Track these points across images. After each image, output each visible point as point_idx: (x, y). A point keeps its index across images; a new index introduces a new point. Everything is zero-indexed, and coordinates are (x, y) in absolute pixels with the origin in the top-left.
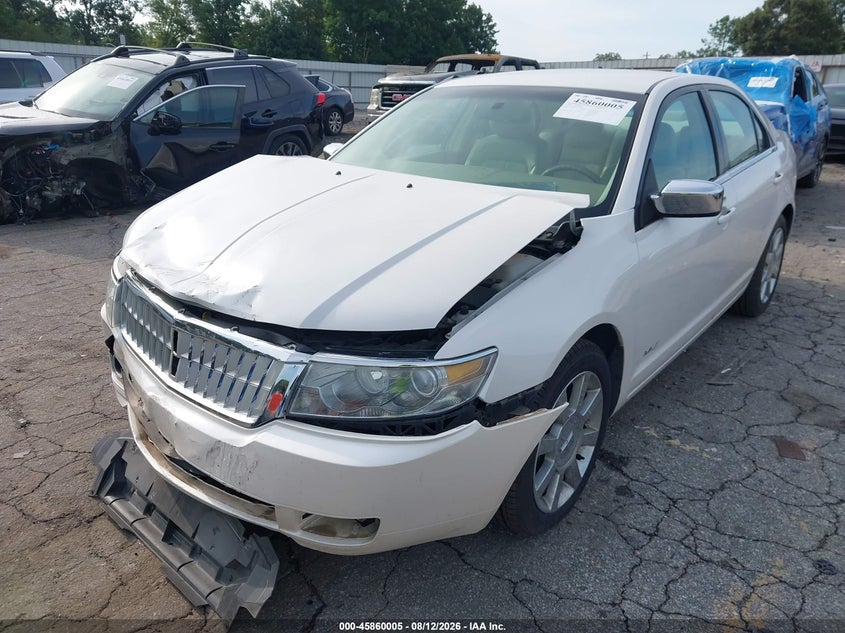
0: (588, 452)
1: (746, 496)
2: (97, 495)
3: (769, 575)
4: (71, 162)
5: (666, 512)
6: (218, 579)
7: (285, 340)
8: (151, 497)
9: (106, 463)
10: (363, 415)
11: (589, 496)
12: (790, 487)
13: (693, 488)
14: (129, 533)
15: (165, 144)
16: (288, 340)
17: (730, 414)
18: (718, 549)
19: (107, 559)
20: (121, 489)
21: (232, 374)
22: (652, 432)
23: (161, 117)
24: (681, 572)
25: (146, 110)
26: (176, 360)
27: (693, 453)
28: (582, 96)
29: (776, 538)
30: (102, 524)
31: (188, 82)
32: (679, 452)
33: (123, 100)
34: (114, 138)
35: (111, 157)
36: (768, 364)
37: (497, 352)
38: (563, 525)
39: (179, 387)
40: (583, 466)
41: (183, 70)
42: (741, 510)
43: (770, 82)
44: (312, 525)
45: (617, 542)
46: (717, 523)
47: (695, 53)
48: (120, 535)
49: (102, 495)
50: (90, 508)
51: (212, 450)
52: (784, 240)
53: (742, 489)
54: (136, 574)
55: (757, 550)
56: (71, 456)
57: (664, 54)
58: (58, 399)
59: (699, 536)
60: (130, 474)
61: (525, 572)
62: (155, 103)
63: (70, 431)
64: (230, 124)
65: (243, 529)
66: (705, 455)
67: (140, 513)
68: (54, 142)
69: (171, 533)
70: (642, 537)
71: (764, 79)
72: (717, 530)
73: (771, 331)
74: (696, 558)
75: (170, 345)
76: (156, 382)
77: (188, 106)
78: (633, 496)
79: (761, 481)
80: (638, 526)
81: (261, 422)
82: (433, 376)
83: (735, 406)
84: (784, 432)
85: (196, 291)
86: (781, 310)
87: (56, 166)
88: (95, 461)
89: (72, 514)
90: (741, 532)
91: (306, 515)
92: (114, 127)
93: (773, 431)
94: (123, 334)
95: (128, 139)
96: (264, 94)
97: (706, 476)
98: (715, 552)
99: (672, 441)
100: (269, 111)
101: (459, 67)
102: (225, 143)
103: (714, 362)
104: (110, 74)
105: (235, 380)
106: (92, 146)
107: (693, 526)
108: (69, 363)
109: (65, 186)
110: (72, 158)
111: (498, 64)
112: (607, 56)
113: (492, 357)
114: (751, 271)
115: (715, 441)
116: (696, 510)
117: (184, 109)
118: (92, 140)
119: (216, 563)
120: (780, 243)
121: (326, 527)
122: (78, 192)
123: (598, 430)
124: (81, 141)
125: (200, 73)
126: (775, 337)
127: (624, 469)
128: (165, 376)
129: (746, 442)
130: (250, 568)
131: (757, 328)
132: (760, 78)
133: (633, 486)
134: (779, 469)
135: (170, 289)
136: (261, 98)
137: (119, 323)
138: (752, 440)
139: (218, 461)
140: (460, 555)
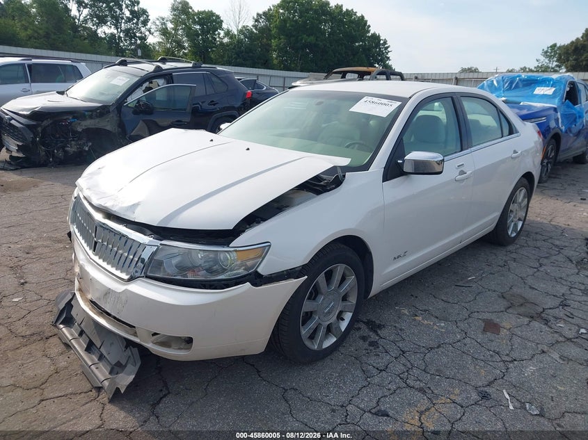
0: (348, 316)
1: (452, 352)
2: (55, 325)
3: (447, 398)
4: (83, 130)
5: (396, 358)
6: (110, 373)
7: (149, 232)
8: (82, 326)
9: (62, 306)
10: (190, 277)
11: (350, 345)
12: (483, 349)
13: (419, 346)
14: (68, 346)
15: (144, 121)
16: (150, 233)
17: (463, 304)
18: (421, 381)
19: (52, 359)
20: (69, 321)
21: (121, 252)
22: (406, 312)
23: (141, 103)
24: (391, 392)
25: (132, 99)
26: (96, 243)
27: (428, 326)
28: (370, 98)
29: (460, 377)
30: (55, 340)
31: (161, 82)
32: (419, 324)
33: (119, 92)
34: (111, 115)
35: (108, 128)
36: (503, 275)
37: (270, 246)
38: (327, 360)
39: (96, 258)
40: (344, 325)
41: (158, 74)
42: (445, 359)
43: (549, 91)
44: (159, 340)
45: (359, 373)
46: (426, 366)
47: (533, 69)
48: (63, 346)
49: (58, 324)
50: (49, 330)
51: (106, 294)
52: (529, 196)
53: (451, 348)
54: (66, 368)
55: (445, 383)
56: (45, 303)
57: (510, 69)
58: (46, 270)
59: (411, 373)
60: (73, 313)
61: (294, 384)
62: (139, 94)
63: (48, 288)
64: (185, 110)
65: (125, 343)
66: (435, 327)
67: (76, 335)
68: (74, 118)
69: (90, 347)
70: (375, 371)
71: (545, 88)
72: (424, 370)
73: (514, 255)
74: (404, 385)
75: (93, 235)
76: (85, 255)
77: (161, 96)
78: (378, 347)
79: (465, 345)
80: (375, 365)
81: (131, 279)
82: (229, 257)
83: (469, 299)
84: (493, 317)
85: (108, 204)
86: (526, 243)
87: (75, 132)
88: (57, 304)
89: (38, 334)
90: (439, 372)
91: (155, 334)
92: (111, 109)
93: (487, 316)
94: (74, 229)
95: (120, 117)
96: (210, 91)
97: (431, 340)
98: (418, 382)
99: (417, 318)
100: (213, 101)
101: (349, 76)
102: (181, 122)
103: (466, 272)
104: (114, 76)
105: (122, 255)
106: (97, 120)
107: (410, 367)
108: (58, 251)
109: (79, 145)
110: (84, 128)
111: (373, 74)
112: (469, 69)
113: (267, 248)
114: (497, 214)
115: (446, 320)
116: (416, 359)
117: (157, 99)
118: (97, 116)
119: (111, 364)
120: (524, 197)
121: (167, 342)
122: (87, 149)
123: (355, 302)
124: (91, 117)
125: (168, 76)
126: (515, 260)
127: (379, 332)
128: (90, 252)
129: (466, 322)
130: (125, 366)
131: (505, 253)
132: (542, 88)
133: (381, 342)
134: (480, 337)
135: (95, 202)
136: (208, 93)
137: (73, 223)
138: (470, 320)
139: (108, 300)
140: (258, 372)
